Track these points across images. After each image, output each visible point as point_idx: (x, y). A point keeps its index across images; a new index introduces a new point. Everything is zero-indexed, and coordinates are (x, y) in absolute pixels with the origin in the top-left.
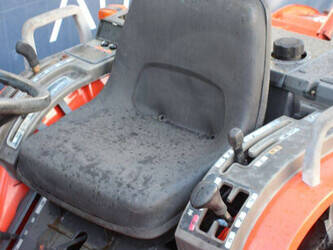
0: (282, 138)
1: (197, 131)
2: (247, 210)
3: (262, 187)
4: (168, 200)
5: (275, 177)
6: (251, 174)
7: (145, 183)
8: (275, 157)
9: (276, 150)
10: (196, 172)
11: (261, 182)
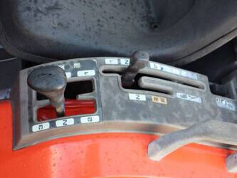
0: (179, 95)
1: (152, 9)
2: (78, 121)
3: (109, 118)
4: (49, 41)
5: (129, 121)
6: (117, 98)
7: (49, 9)
8: (151, 107)
9: (159, 101)
10: (96, 43)
11: (114, 114)
